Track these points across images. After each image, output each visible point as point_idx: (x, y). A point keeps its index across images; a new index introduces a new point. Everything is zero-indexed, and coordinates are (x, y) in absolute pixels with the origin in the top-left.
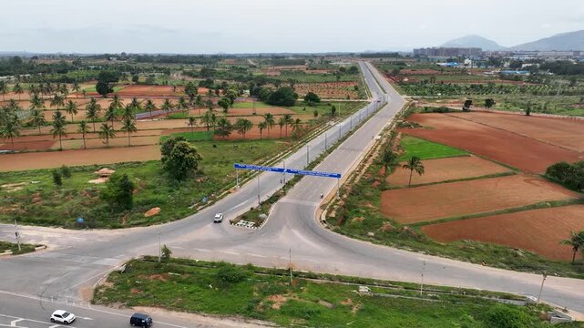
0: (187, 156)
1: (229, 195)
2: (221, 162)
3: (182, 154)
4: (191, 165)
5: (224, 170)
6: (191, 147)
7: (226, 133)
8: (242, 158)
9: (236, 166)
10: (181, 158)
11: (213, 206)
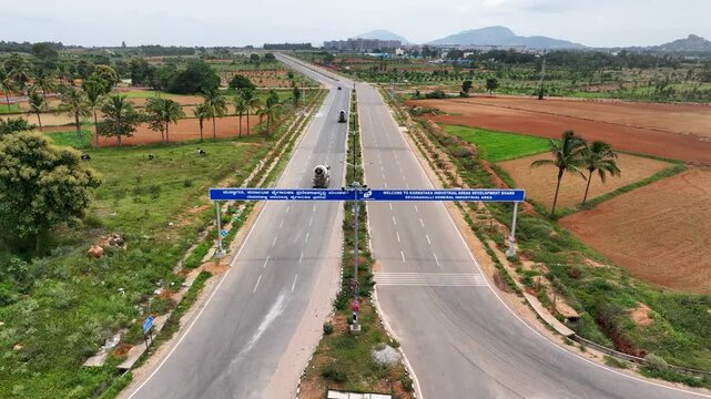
0: (46, 177)
1: (209, 283)
2: (138, 192)
3: (27, 171)
4: (66, 203)
5: (157, 210)
6: (57, 148)
7: (126, 130)
8: (184, 178)
9: (216, 195)
10: (29, 186)
11: (179, 339)
